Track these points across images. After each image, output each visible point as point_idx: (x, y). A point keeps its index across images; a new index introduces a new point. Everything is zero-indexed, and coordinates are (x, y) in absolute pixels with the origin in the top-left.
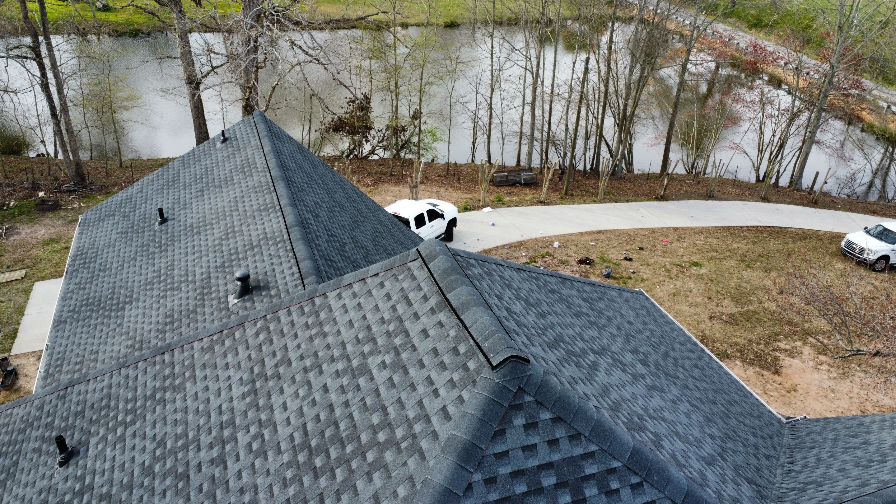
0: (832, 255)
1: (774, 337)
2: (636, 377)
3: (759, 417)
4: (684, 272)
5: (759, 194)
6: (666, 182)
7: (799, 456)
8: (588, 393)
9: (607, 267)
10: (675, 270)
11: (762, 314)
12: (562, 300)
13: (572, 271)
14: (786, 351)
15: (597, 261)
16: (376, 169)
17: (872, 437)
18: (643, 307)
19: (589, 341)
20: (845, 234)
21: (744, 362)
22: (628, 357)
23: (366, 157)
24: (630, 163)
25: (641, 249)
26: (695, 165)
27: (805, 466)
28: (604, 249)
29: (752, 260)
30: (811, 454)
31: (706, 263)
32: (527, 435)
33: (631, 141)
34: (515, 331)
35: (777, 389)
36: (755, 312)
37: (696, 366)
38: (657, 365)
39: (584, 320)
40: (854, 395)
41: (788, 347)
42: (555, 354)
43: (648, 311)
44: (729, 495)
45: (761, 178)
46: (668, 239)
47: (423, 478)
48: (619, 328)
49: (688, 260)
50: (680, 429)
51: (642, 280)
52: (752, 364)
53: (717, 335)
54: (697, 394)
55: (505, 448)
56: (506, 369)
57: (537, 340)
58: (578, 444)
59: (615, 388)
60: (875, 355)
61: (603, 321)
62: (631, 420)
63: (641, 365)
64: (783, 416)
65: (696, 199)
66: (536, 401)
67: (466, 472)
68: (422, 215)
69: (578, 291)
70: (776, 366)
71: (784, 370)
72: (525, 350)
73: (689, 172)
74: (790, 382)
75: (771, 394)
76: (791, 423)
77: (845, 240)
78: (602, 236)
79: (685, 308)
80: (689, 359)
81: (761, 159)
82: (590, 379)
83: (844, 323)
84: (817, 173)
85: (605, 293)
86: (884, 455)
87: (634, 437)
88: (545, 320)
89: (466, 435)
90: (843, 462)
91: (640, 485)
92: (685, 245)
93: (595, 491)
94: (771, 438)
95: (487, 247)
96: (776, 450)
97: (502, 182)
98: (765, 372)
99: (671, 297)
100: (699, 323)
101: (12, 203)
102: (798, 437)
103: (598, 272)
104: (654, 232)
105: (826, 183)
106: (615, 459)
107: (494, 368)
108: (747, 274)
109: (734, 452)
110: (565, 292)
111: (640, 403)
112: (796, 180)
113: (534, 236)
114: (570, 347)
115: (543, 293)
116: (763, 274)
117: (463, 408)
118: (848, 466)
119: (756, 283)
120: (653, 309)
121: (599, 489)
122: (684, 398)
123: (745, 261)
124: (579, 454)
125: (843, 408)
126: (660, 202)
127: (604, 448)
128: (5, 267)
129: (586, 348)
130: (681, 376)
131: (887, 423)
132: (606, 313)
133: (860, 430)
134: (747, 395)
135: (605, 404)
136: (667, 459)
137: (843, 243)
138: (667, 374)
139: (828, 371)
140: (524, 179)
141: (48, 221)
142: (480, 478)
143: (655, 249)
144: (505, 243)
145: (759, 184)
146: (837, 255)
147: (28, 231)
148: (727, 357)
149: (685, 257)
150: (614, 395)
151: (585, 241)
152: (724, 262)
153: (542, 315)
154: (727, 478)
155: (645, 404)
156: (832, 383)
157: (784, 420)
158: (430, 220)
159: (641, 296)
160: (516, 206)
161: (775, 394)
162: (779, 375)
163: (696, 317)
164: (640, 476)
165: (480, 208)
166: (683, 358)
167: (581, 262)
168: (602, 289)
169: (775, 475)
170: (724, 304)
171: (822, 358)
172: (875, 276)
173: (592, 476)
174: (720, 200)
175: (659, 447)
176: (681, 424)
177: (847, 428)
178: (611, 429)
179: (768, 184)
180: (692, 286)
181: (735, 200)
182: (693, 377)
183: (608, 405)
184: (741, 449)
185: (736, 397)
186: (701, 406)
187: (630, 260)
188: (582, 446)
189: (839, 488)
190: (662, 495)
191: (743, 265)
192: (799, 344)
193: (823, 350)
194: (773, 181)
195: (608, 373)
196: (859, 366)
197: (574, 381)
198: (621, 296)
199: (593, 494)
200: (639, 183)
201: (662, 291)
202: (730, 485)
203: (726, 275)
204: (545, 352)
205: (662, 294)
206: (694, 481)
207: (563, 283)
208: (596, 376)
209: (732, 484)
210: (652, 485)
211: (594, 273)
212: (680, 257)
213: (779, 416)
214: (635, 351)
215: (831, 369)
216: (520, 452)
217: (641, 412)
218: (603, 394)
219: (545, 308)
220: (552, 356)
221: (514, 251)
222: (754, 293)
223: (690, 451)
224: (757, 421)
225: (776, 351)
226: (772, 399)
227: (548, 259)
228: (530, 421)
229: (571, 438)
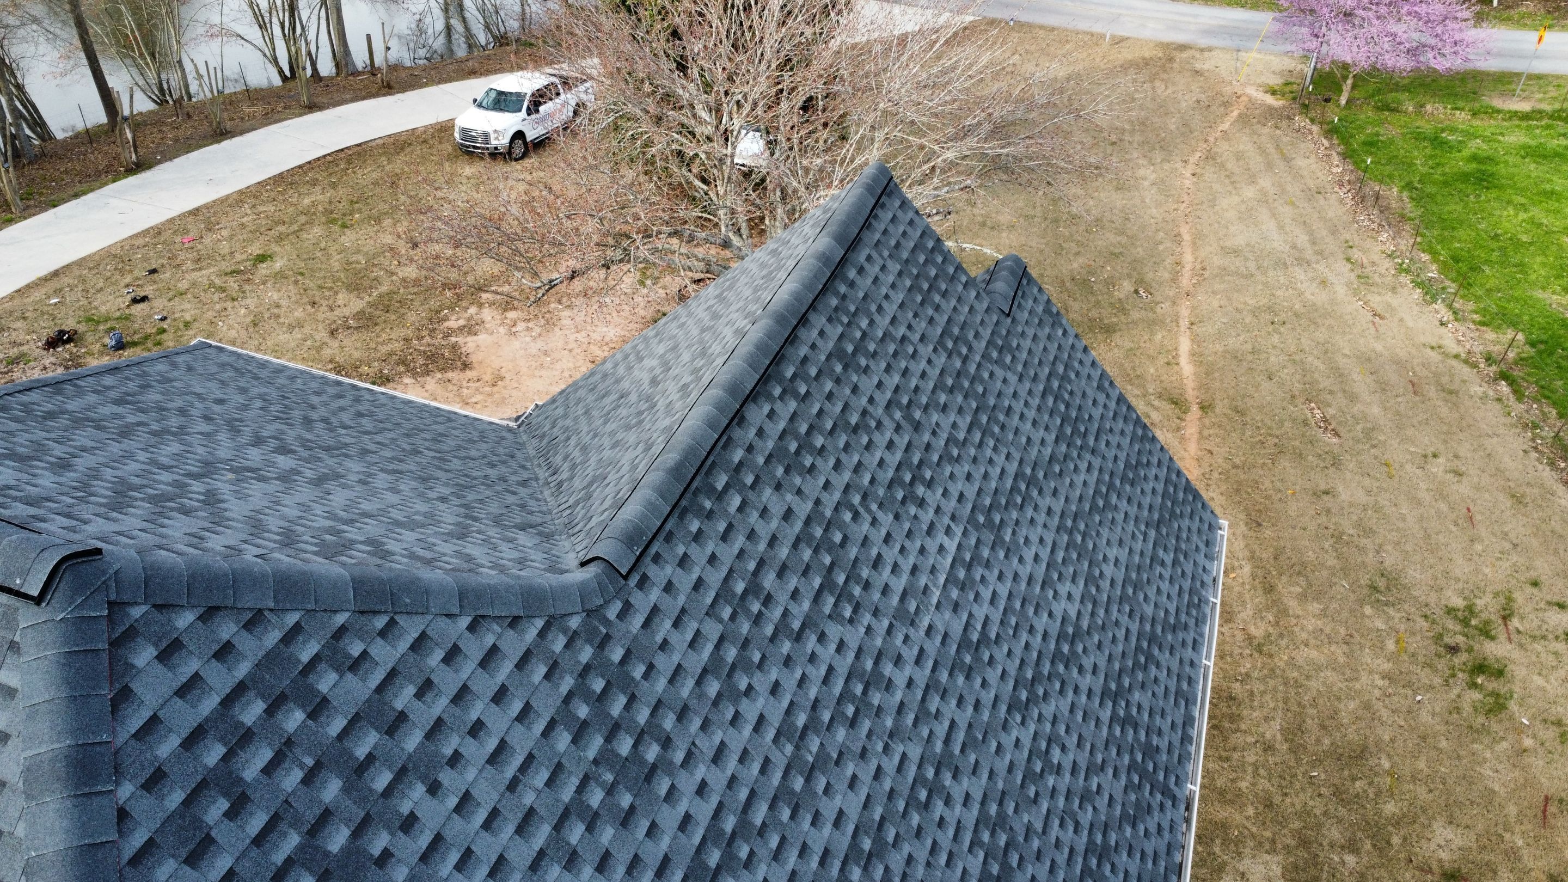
0: (451, 158)
1: (436, 317)
2: (287, 478)
3: (483, 438)
4: (249, 280)
5: (298, 101)
6: (129, 135)
7: (558, 459)
8: (232, 543)
9: (108, 331)
10: (232, 284)
11: (402, 291)
12: (78, 422)
13: (45, 368)
14: (461, 329)
15: (81, 328)
17: (625, 385)
18: (223, 365)
19: (176, 463)
20: (453, 120)
21: (415, 375)
22: (255, 456)
24: (38, 124)
25: (153, 271)
26: (165, 86)
27: (573, 467)
28: (84, 302)
29: (344, 215)
30: (570, 448)
31: (276, 248)
32: (172, 668)
33: (15, 78)
34: (32, 517)
35: (477, 389)
36: (391, 293)
37: (360, 415)
38: (304, 443)
39: (142, 436)
40: (572, 345)
41: (462, 322)
42: (133, 515)
43: (236, 370)
44: (510, 560)
45: (288, 73)
46: (191, 236)
47: (19, 865)
48: (207, 418)
49: (244, 257)
50: (396, 514)
51: (187, 325)
52: (427, 373)
53: (357, 355)
54: (387, 454)
55: (146, 714)
56: (63, 588)
57: (85, 511)
58: (266, 628)
59: (267, 511)
60: (572, 277)
61: (174, 422)
62: (323, 544)
63: (282, 457)
64: (509, 419)
65: (201, 147)
66: (154, 606)
67: (99, 798)
69: (95, 392)
70: (460, 358)
71: (473, 358)
72: (75, 537)
73: (162, 103)
74: (489, 371)
75: (474, 400)
76: (524, 422)
77: (457, 129)
78: (66, 280)
79: (283, 337)
80: (342, 409)
81: (272, 40)
82: (219, 521)
83: (516, 252)
84: (369, 37)
85: (145, 374)
86: (648, 398)
87: (343, 565)
88: (75, 471)
89: (58, 741)
90: (612, 434)
91: (392, 623)
92: (225, 233)
93: (332, 677)
94: (513, 456)
96: (527, 469)
98: (450, 375)
99: (251, 330)
100: (319, 349)
102: (543, 436)
103: (96, 347)
104: (159, 233)
105: (388, 48)
106: (335, 612)
107: (38, 600)
108: (348, 239)
109: (481, 502)
110: (72, 406)
111: (318, 512)
112: (342, 58)
114: (151, 491)
115: (35, 428)
116: (371, 231)
117: (20, 703)
118: (620, 436)
119: (369, 246)
120: (241, 362)
121: (337, 670)
122: (374, 470)
123: (334, 219)
124: (276, 640)
125: (569, 369)
126: (139, 176)
127: (309, 607)
129: (177, 477)
130: (348, 440)
131: (632, 357)
132: (170, 405)
133: (608, 382)
134: (450, 417)
135: (269, 543)
136: (406, 565)
137: (457, 135)
138: (327, 449)
139: (528, 329)
142: (132, 788)
143: (178, 261)
145: (291, 85)
146: (457, 157)
148: (388, 380)
149: (237, 254)
150: (274, 523)
151: (37, 303)
152: (304, 235)
153: (63, 465)
154: (493, 540)
155: (327, 509)
156: (540, 344)
157: (513, 425)
159: (208, 350)
161: (478, 398)
162: (471, 369)
163: (309, 343)
164: (386, 612)
166: (334, 413)
167: (52, 344)
168: (136, 370)
169: (545, 501)
170: (340, 302)
171: (512, 315)
172: (518, 167)
173: (316, 659)
174: (242, 133)
175: (386, 555)
176: (392, 507)
177: (592, 389)
178: (304, 573)
179: (303, 79)
180: (276, 296)
181: (267, 125)
182: (366, 433)
183: (275, 542)
184: (488, 493)
185: (440, 428)
186: (402, 467)
187: (144, 299)
188: (274, 627)
189: (625, 469)
190: (429, 617)
191: (336, 228)
192: (473, 310)
193: (507, 305)
194: (309, 72)
195: (241, 496)
196: (560, 302)
197: (196, 539)
198: (174, 365)
199: (331, 683)
200: (80, 153)
201: (230, 327)
202: (504, 547)
203: (318, 254)
204: (115, 520)
205: (234, 332)
206: (459, 570)
207: (60, 392)
208: (226, 510)
209: (505, 544)
210: (408, 613)
211: (89, 353)
212: (228, 258)
213: (504, 423)
214: (258, 441)
215: (530, 325)
216: (179, 702)
217: (329, 523)
218: (256, 531)
219: (59, 451)
220: (132, 521)
222: (374, 265)
223: (429, 535)
224: (484, 446)
225: (449, 335)
226: (479, 406)
228: (164, 644)
229: (249, 626)
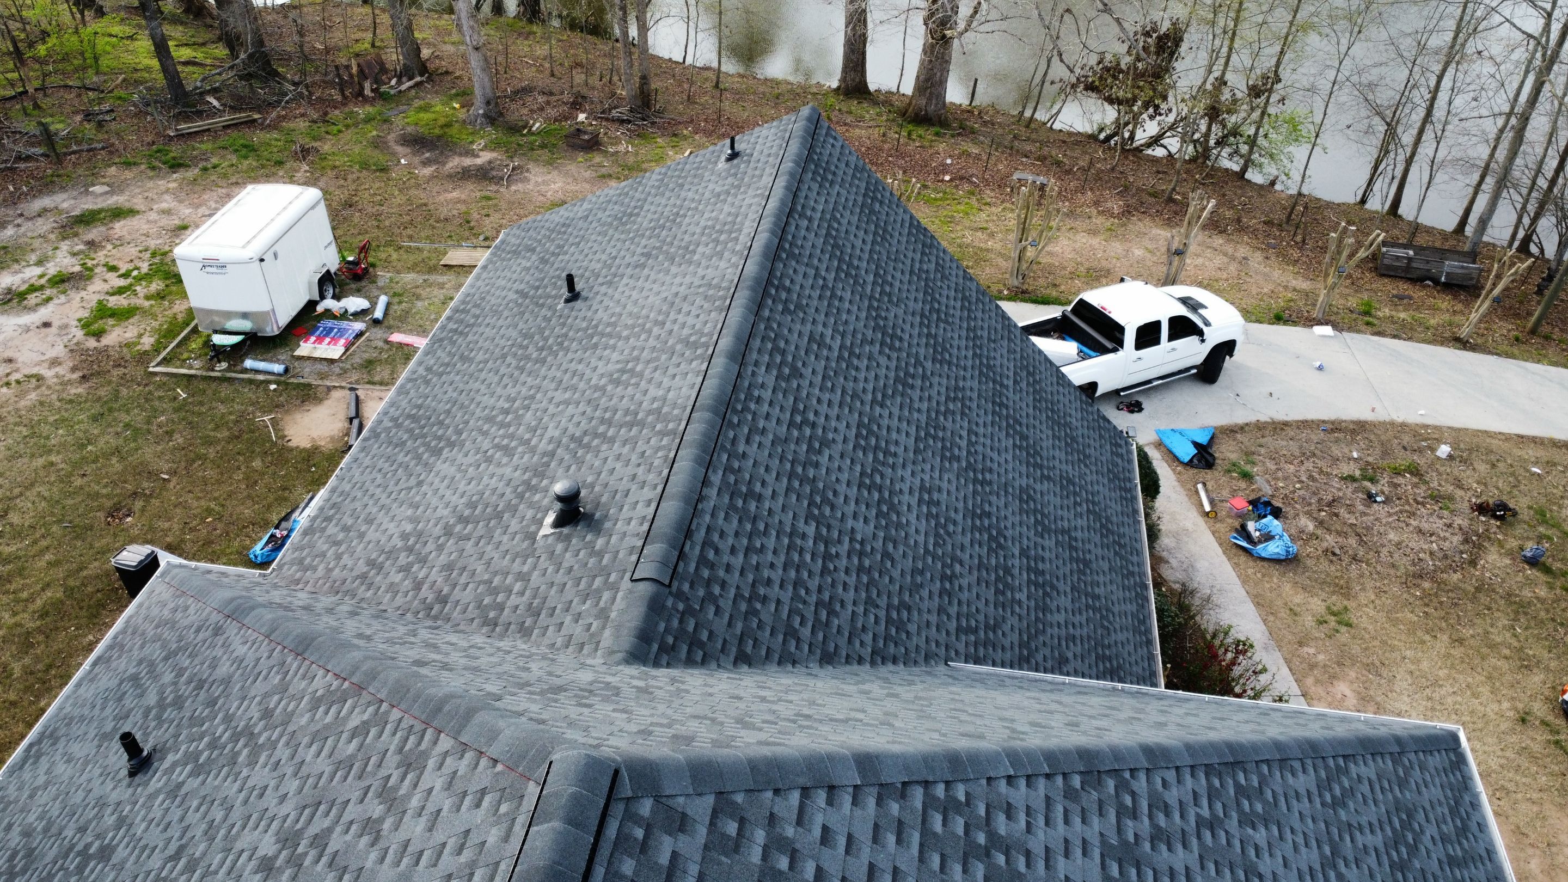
9: (1540, 538)
13: (1450, 526)
15: (1525, 515)
16: (1146, 179)
23: (1138, 150)
68: (1156, 325)
95: (1281, 416)
97: (1396, 268)
101: (537, 125)
103: (1513, 543)
113: (1400, 416)
128: (481, 238)
140: (1448, 274)
141: (572, 167)
144: (1325, 417)
147: (540, 180)
158: (1172, 338)
160: (1395, 337)
165: (1311, 322)
167: (1483, 508)
211: (1501, 544)
221: (1337, 441)
227: (1406, 481)
